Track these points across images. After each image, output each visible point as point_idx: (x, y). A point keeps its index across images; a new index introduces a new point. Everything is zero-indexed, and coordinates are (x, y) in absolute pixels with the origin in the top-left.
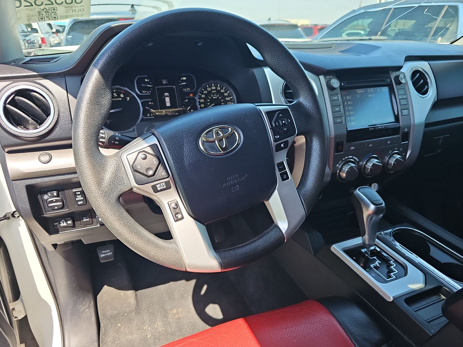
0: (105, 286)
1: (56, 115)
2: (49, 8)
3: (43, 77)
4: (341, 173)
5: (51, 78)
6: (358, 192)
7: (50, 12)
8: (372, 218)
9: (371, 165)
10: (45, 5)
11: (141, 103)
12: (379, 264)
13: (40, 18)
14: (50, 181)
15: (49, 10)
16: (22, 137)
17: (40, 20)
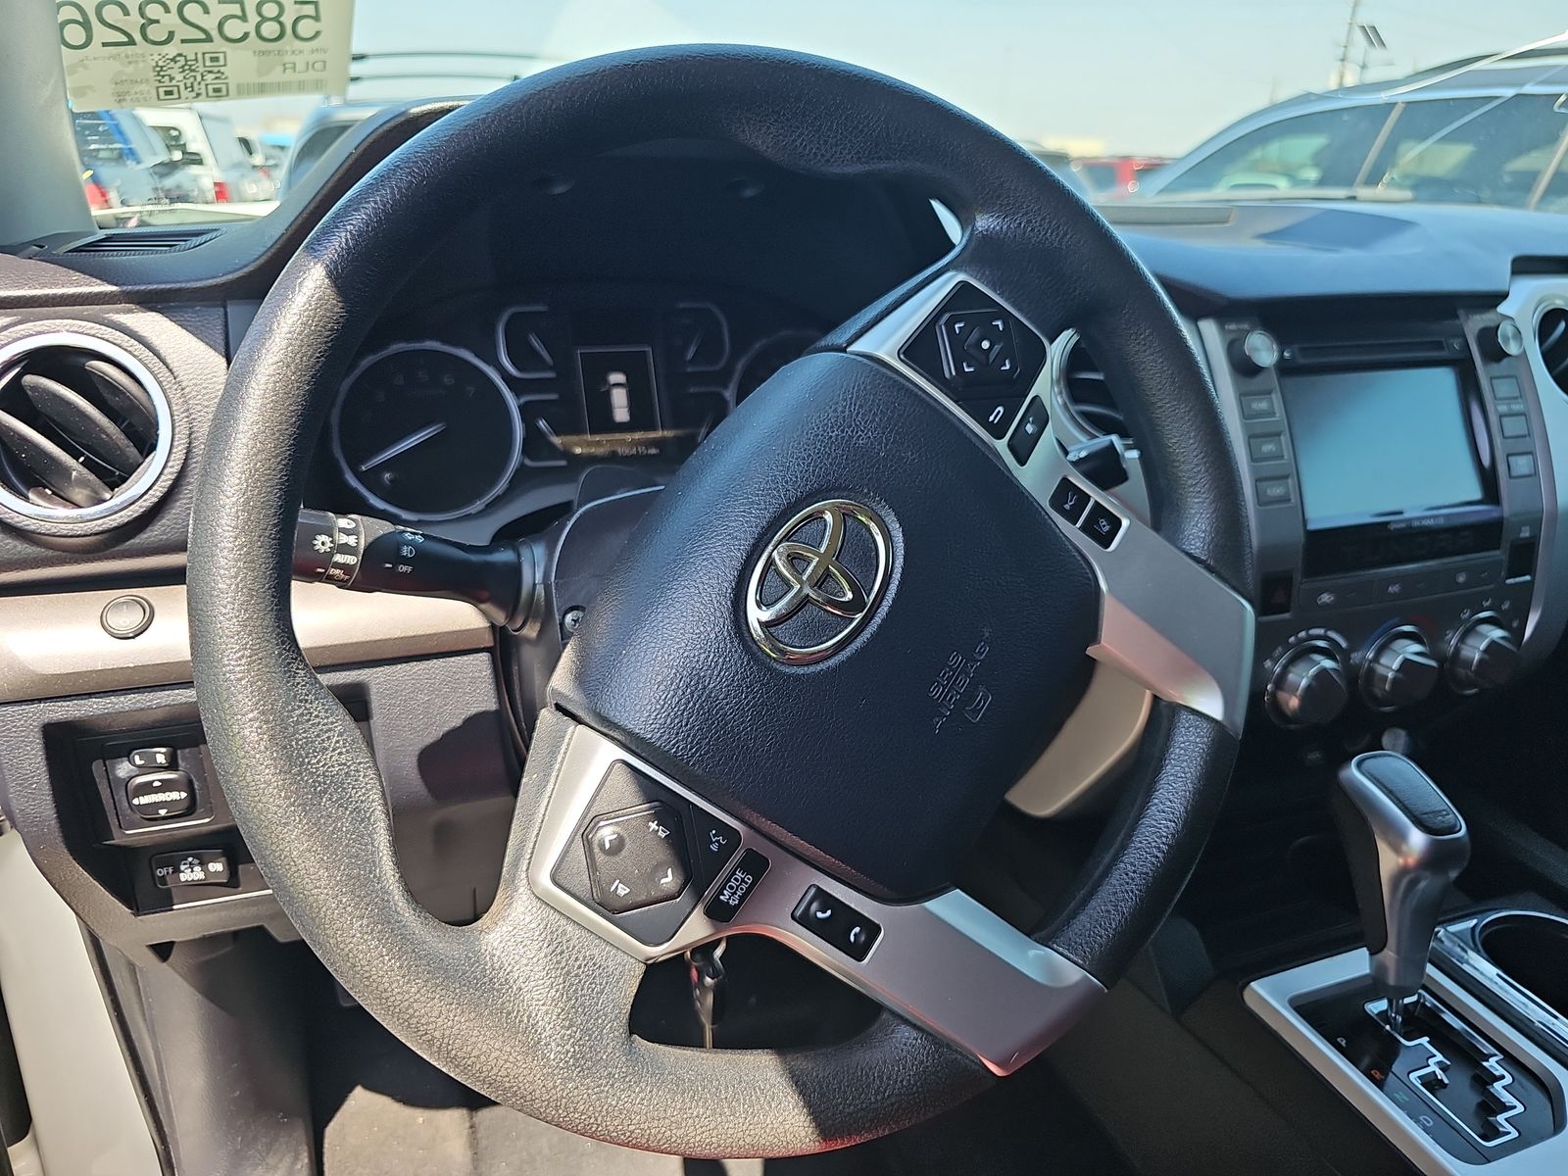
0: (359, 1091)
1: (180, 448)
2: (196, 54)
3: (138, 304)
4: (1282, 695)
5: (172, 307)
6: (1352, 774)
7: (201, 69)
8: (1413, 883)
9: (1395, 665)
10: (183, 41)
11: (519, 407)
12: (1444, 1069)
13: (162, 90)
14: (142, 709)
15: (196, 60)
16: (40, 534)
17: (162, 96)
